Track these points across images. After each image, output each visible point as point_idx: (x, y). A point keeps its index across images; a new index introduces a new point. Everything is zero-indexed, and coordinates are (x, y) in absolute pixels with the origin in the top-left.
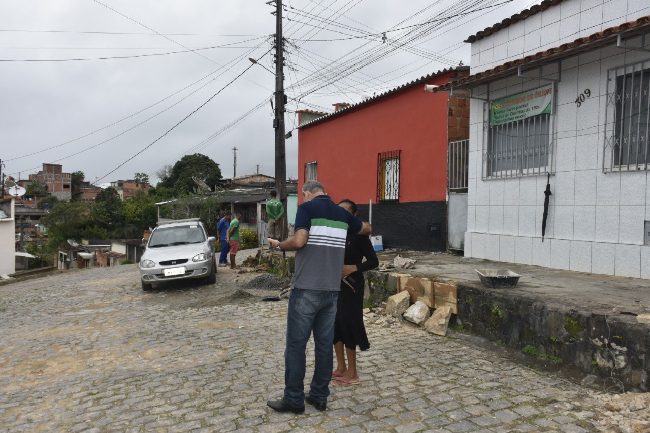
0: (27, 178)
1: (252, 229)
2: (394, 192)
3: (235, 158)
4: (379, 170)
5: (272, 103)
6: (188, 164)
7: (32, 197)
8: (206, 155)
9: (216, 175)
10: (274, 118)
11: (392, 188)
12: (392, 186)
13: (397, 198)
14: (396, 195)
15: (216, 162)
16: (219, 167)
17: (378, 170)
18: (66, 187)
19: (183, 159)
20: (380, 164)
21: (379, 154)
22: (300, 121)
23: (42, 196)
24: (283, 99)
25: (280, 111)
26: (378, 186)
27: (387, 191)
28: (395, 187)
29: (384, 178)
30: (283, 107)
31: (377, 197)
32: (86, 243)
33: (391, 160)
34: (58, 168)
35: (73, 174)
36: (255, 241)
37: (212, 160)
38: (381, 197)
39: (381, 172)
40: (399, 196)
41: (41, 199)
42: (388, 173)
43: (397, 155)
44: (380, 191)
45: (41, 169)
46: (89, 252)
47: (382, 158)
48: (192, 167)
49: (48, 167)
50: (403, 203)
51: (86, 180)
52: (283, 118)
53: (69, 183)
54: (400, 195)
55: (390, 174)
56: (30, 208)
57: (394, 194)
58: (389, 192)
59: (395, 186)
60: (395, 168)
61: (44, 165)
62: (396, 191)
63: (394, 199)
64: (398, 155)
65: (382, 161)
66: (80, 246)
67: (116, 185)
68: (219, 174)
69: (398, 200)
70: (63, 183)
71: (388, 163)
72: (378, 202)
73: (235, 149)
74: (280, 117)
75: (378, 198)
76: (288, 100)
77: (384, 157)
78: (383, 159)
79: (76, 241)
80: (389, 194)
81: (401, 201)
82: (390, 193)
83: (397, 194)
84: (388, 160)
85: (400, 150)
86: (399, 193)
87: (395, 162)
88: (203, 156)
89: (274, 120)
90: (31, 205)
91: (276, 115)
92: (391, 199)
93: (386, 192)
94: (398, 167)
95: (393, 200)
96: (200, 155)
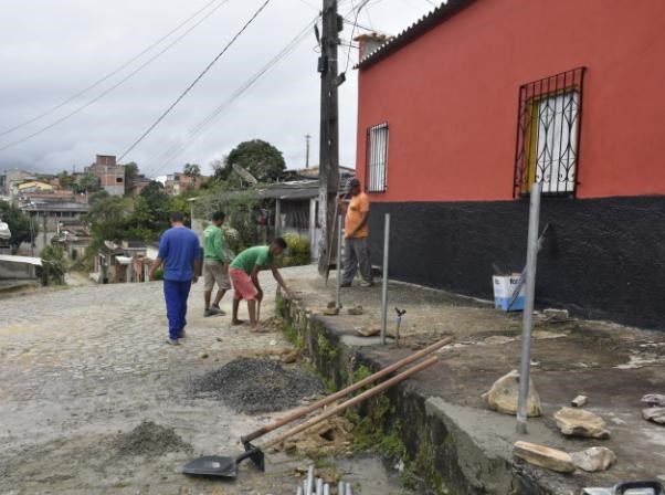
0: (83, 171)
1: (304, 237)
2: (563, 172)
3: (308, 146)
4: (522, 123)
5: (317, 31)
6: (245, 152)
7: (84, 192)
8: (266, 141)
9: (278, 165)
10: (320, 55)
11: (555, 164)
12: (556, 157)
13: (570, 187)
14: (567, 178)
15: (279, 150)
16: (283, 155)
17: (519, 124)
18: (119, 180)
19: (239, 146)
20: (526, 110)
21: (522, 87)
22: (361, 54)
23: (95, 191)
24: (336, 22)
25: (329, 42)
26: (516, 160)
27: (543, 172)
28: (565, 162)
29: (533, 140)
30: (336, 36)
31: (515, 186)
32: (125, 245)
33: (555, 98)
34: (112, 159)
35: (127, 166)
36: (306, 253)
37: (274, 148)
38: (524, 186)
39: (526, 128)
40: (576, 183)
41: (93, 193)
42: (546, 130)
43: (574, 85)
44: (522, 173)
45: (95, 161)
46: (128, 256)
47: (530, 94)
48: (249, 156)
49: (102, 159)
50: (587, 200)
51: (140, 173)
52: (335, 55)
53: (122, 176)
54: (579, 180)
55: (550, 131)
56: (80, 203)
57: (562, 179)
58: (547, 172)
59: (565, 157)
60: (567, 114)
61: (99, 157)
62: (567, 170)
63: (562, 189)
64: (577, 81)
65: (531, 101)
66: (119, 248)
67: (172, 178)
68: (282, 165)
69: (574, 193)
70: (116, 176)
71: (547, 105)
72: (517, 197)
73: (308, 137)
74: (329, 52)
75: (517, 189)
76: (345, 25)
77: (537, 92)
78: (534, 96)
79: (117, 243)
80: (546, 179)
81: (581, 195)
82: (550, 176)
83: (571, 178)
84: (548, 98)
85: (584, 69)
86: (576, 175)
87: (567, 100)
88: (263, 143)
89: (320, 59)
90: (81, 201)
91: (324, 50)
92: (554, 189)
93: (539, 173)
94: (574, 113)
95: (558, 194)
96: (259, 141)
